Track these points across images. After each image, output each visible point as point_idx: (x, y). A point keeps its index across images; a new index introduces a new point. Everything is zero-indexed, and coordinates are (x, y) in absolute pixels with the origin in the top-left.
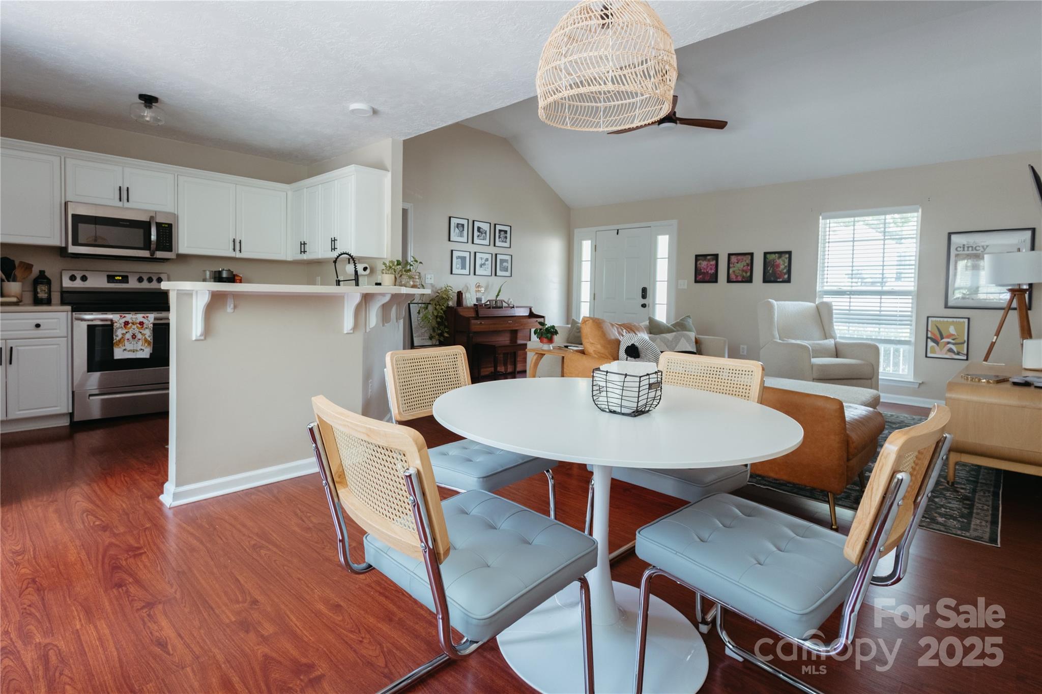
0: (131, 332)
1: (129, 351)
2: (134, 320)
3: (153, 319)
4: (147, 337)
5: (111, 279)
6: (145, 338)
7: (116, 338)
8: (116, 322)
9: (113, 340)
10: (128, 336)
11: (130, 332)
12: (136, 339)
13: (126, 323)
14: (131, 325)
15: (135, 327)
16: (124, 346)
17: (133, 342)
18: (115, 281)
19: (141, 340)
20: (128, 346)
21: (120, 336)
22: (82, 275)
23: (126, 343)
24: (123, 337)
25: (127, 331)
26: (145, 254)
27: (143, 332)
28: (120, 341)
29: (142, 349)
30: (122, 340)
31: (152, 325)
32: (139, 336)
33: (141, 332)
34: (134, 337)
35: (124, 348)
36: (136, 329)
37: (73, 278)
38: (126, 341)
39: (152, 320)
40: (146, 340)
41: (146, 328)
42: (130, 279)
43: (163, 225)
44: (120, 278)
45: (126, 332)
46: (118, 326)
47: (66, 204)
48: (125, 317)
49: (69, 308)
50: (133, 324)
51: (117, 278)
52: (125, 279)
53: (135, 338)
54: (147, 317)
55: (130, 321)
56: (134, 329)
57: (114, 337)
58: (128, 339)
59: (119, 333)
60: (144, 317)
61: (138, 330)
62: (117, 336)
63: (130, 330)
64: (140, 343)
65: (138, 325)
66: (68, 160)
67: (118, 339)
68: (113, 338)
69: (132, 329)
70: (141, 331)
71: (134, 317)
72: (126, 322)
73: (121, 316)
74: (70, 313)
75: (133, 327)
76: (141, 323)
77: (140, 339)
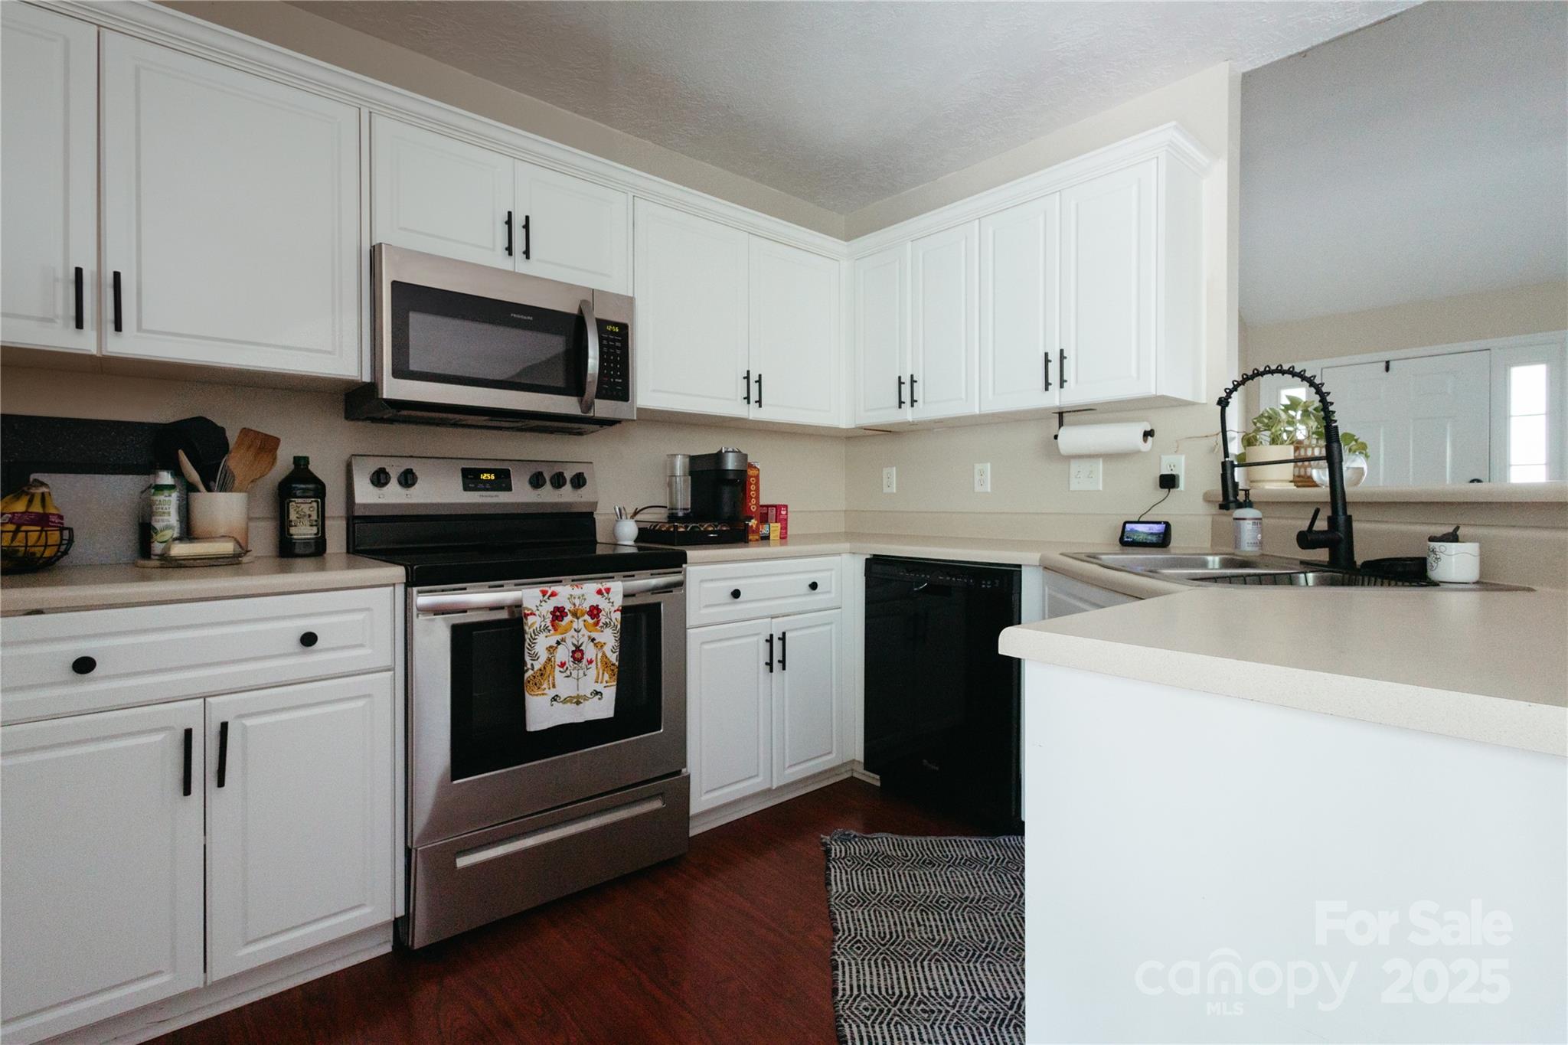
0: (571, 639)
1: (565, 701)
2: (577, 601)
3: (621, 596)
4: (609, 654)
5: (471, 478)
6: (604, 655)
7: (533, 664)
8: (533, 614)
9: (524, 672)
10: (563, 654)
11: (569, 641)
12: (584, 661)
13: (558, 614)
14: (569, 617)
15: (579, 624)
16: (554, 686)
17: (574, 673)
18: (481, 486)
19: (594, 663)
20: (564, 686)
21: (543, 656)
22: (403, 470)
23: (558, 675)
24: (549, 660)
25: (559, 637)
26: (565, 405)
27: (600, 637)
28: (542, 672)
29: (597, 693)
30: (548, 668)
31: (618, 615)
32: (590, 652)
33: (593, 640)
34: (577, 654)
35: (552, 693)
36: (584, 631)
37: (380, 479)
38: (558, 669)
39: (618, 600)
40: (606, 663)
41: (606, 624)
42: (515, 481)
43: (609, 328)
44: (493, 477)
45: (558, 643)
46: (537, 625)
47: (375, 252)
48: (554, 594)
49: (398, 572)
50: (575, 615)
51: (484, 476)
52: (503, 480)
53: (580, 660)
54: (608, 590)
55: (568, 607)
56: (578, 631)
57: (527, 659)
58: (562, 665)
59: (540, 646)
60: (599, 592)
61: (587, 633)
62: (535, 657)
63: (568, 636)
64: (593, 672)
65: (587, 617)
66: (378, 120)
67: (537, 666)
68: (524, 663)
69: (573, 632)
70: (593, 635)
71: (577, 592)
72: (557, 609)
73: (544, 593)
74: (400, 590)
75: (575, 625)
76: (594, 612)
77: (590, 662)
